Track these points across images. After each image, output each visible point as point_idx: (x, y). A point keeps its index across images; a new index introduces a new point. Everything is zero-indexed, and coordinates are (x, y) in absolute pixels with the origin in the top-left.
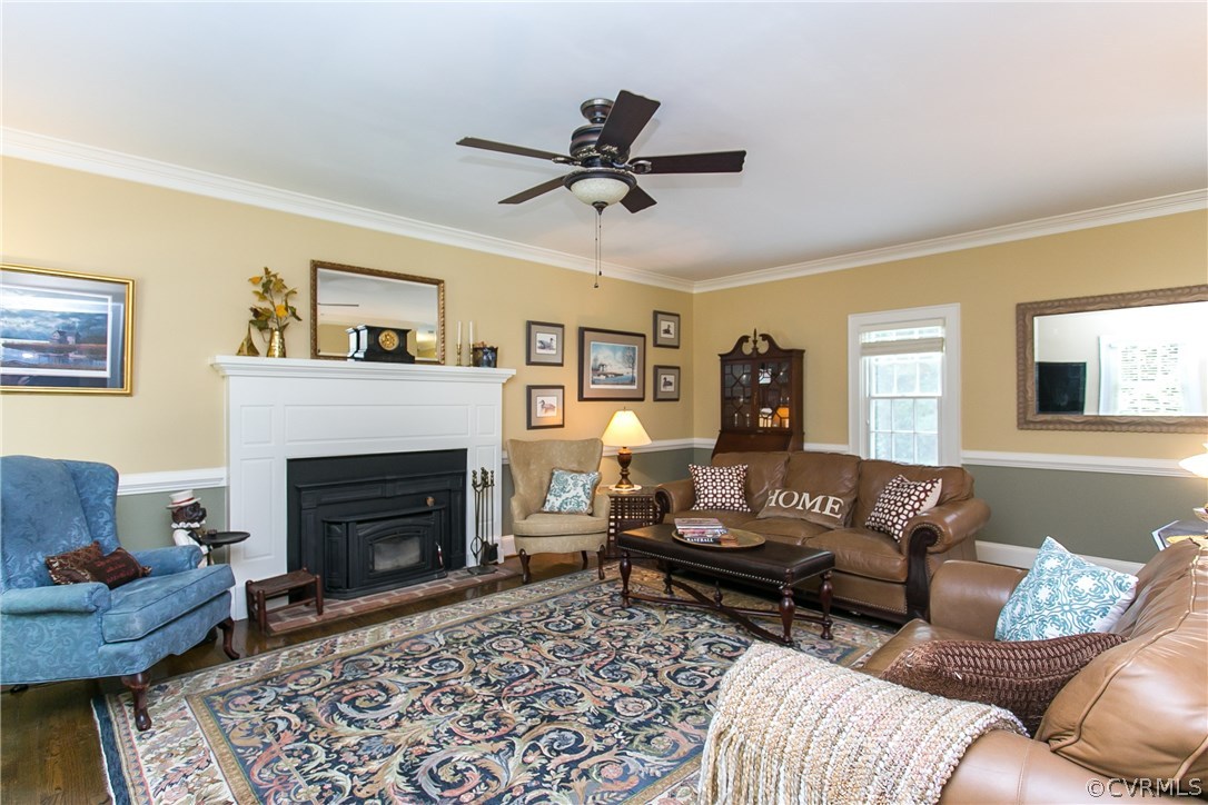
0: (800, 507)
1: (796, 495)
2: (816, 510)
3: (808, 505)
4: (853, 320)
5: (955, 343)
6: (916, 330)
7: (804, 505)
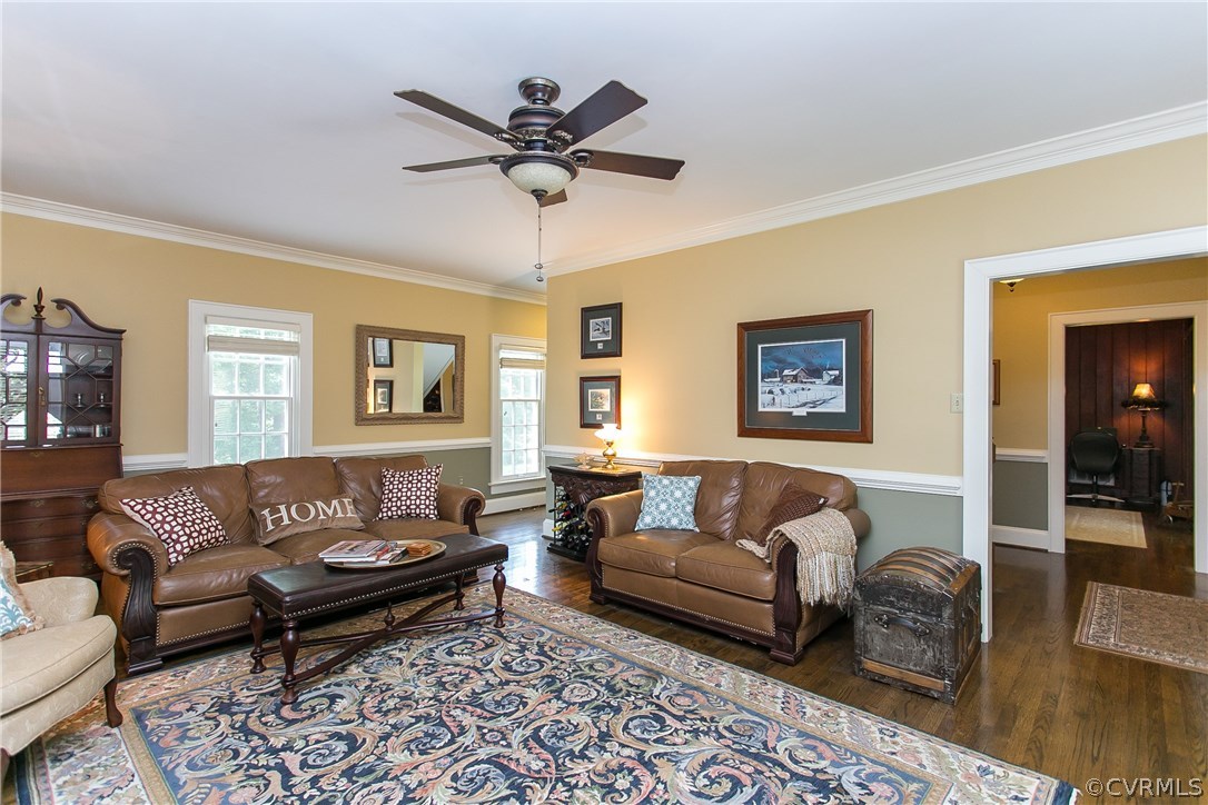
0: (322, 517)
1: (311, 507)
2: (340, 515)
3: (330, 512)
4: (196, 308)
5: (308, 348)
6: (263, 331)
7: (325, 513)
